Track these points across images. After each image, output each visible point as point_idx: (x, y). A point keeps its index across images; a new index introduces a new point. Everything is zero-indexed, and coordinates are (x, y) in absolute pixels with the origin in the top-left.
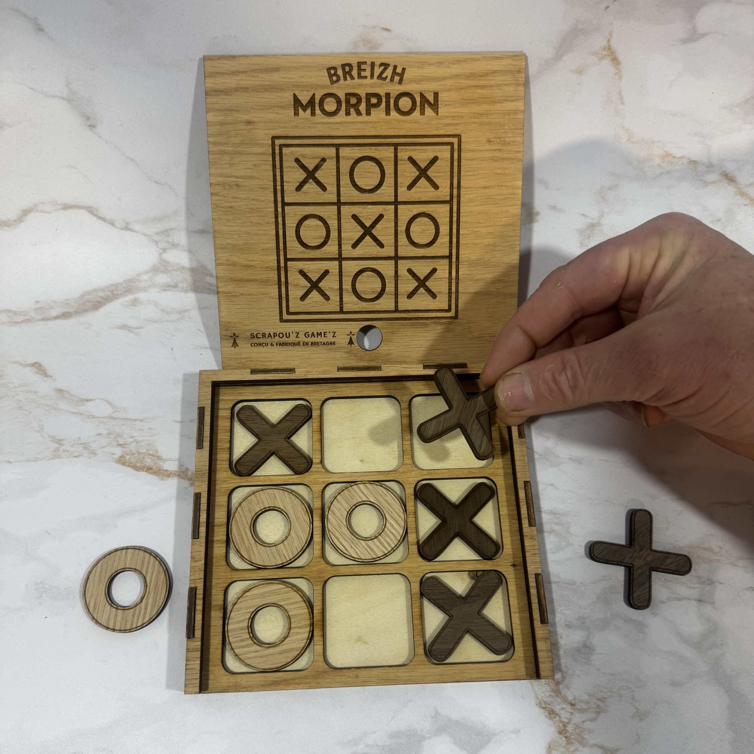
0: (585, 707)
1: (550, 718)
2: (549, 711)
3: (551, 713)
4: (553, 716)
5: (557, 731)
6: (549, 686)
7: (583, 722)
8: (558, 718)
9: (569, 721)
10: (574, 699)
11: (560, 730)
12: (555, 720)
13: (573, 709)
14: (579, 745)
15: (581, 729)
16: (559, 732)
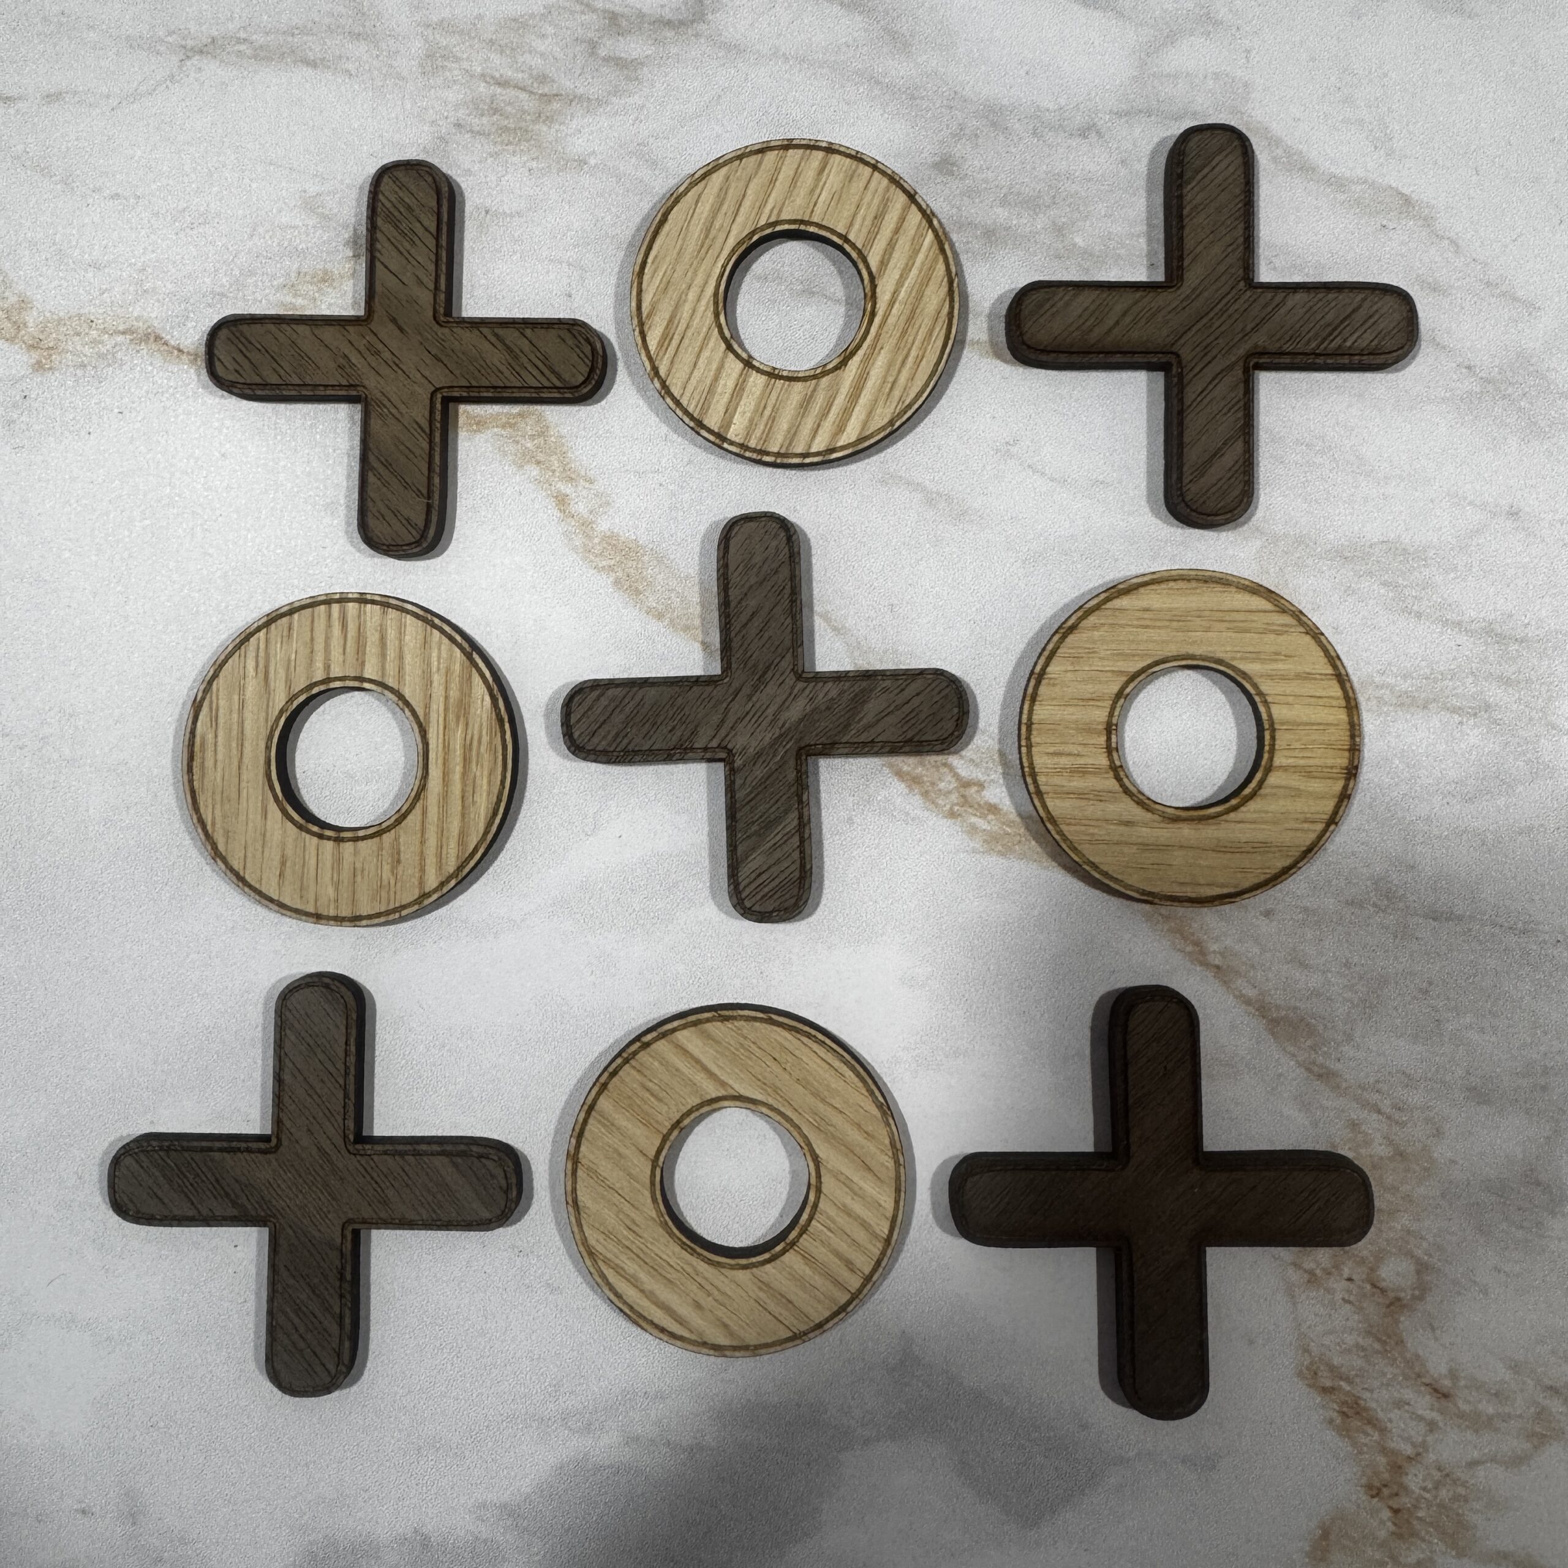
0: (1491, 1410)
1: (1344, 1431)
2: (1345, 1403)
3: (1350, 1412)
4: (1356, 1423)
5: (1364, 1481)
6: (1360, 1310)
7: (1473, 1464)
8: (1376, 1436)
9: (1418, 1454)
10: (1453, 1375)
11: (1377, 1484)
12: (1363, 1439)
13: (1441, 1412)
14: (1441, 1547)
15: (1461, 1490)
16: (1369, 1487)
